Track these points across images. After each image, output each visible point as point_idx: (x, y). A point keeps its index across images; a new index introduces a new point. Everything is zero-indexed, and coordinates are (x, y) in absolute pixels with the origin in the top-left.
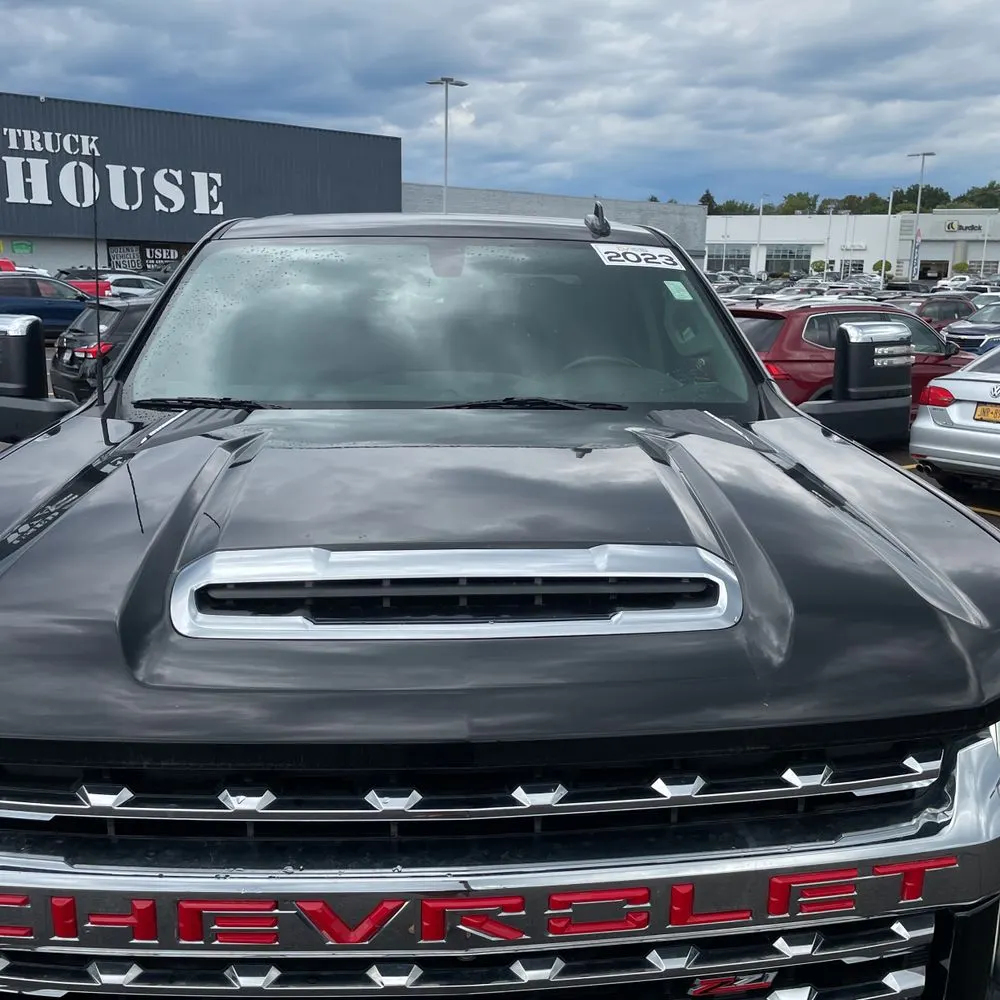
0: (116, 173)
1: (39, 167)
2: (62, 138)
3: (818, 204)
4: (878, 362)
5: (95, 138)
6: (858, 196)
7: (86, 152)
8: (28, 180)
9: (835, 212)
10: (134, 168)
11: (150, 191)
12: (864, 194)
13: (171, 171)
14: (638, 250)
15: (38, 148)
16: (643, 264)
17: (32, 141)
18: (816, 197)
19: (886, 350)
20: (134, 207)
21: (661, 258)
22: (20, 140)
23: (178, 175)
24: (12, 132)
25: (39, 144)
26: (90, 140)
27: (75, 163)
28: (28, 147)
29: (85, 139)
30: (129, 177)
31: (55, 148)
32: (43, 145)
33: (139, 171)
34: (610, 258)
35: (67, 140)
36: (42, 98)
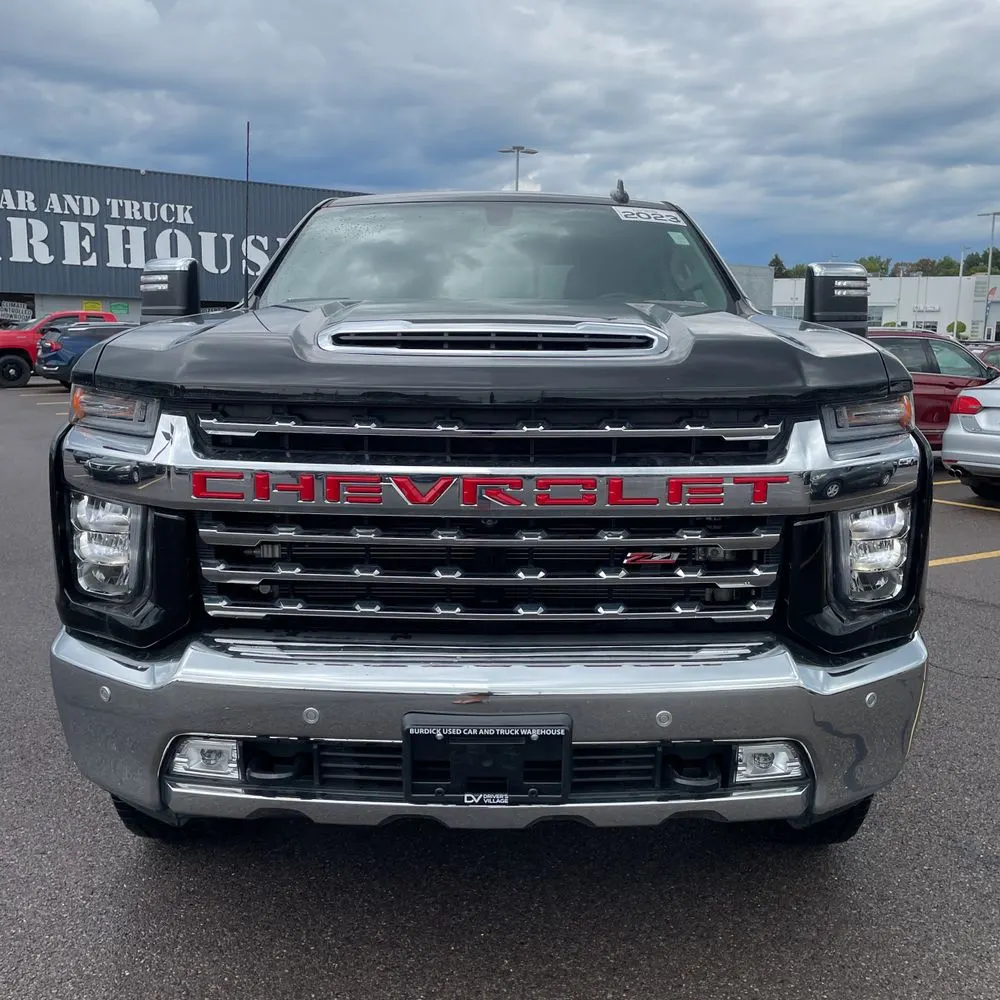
0: (208, 239)
1: (137, 234)
2: (159, 207)
3: (891, 268)
4: (838, 293)
5: (189, 208)
6: (932, 260)
7: (180, 220)
8: (127, 246)
9: (908, 275)
10: (224, 235)
11: (238, 255)
12: (938, 259)
13: (258, 237)
14: (650, 212)
15: (138, 216)
16: (653, 220)
17: (132, 209)
18: (888, 261)
19: (845, 283)
20: (223, 271)
21: (668, 217)
22: (122, 210)
23: (264, 241)
24: (115, 203)
25: (138, 213)
26: (185, 209)
27: (170, 231)
28: (128, 216)
29: (180, 208)
30: (220, 244)
31: (152, 216)
32: (142, 214)
33: (228, 237)
34: (626, 216)
35: (164, 209)
36: (143, 172)
